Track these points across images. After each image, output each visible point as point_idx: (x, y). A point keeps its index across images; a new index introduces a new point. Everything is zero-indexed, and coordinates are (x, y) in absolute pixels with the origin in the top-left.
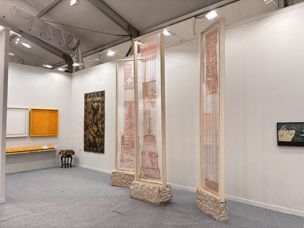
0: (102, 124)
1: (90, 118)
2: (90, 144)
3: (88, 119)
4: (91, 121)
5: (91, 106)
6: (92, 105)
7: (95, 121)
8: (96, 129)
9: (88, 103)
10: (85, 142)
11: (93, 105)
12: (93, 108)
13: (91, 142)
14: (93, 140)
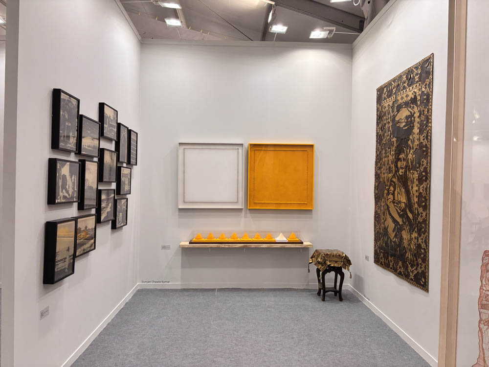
0: (420, 180)
1: (388, 164)
2: (387, 244)
3: (384, 165)
6: (393, 120)
8: (403, 199)
9: (385, 114)
10: (377, 237)
12: (396, 130)
13: (391, 240)
14: (396, 236)
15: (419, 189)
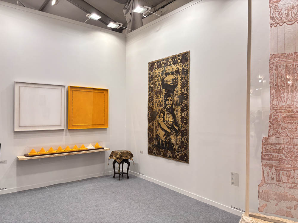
0: (182, 110)
1: (159, 102)
2: (159, 143)
3: (156, 102)
4: (161, 105)
5: (161, 82)
6: (163, 80)
7: (168, 106)
8: (171, 120)
9: (156, 76)
10: (150, 140)
11: (165, 80)
12: (164, 85)
13: (162, 141)
14: (166, 138)
15: (182, 114)
